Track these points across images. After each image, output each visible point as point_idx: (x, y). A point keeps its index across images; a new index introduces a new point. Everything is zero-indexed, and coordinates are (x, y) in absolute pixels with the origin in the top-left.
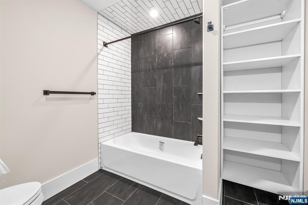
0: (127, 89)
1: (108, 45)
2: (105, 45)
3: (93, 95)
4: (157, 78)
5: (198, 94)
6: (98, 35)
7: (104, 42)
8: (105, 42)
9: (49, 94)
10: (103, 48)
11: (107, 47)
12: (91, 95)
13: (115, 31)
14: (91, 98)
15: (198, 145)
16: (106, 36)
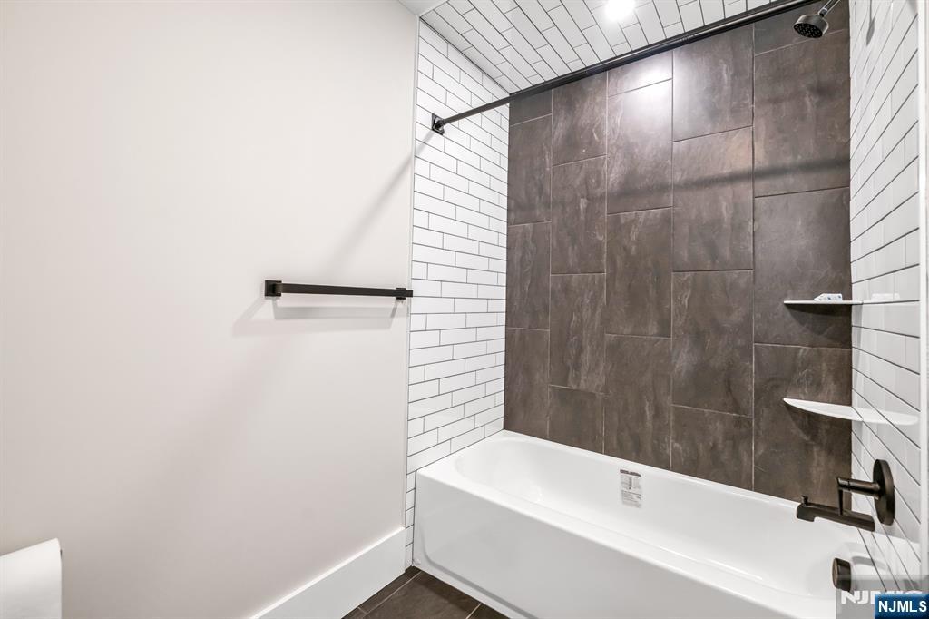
0: (492, 278)
1: (446, 127)
2: (438, 126)
3: (401, 298)
4: (605, 241)
5: (787, 305)
6: (420, 93)
7: (434, 116)
8: (436, 116)
9: (280, 295)
10: (429, 137)
11: (441, 133)
12: (397, 298)
13: (465, 80)
14: (395, 309)
15: (818, 519)
16: (441, 94)
